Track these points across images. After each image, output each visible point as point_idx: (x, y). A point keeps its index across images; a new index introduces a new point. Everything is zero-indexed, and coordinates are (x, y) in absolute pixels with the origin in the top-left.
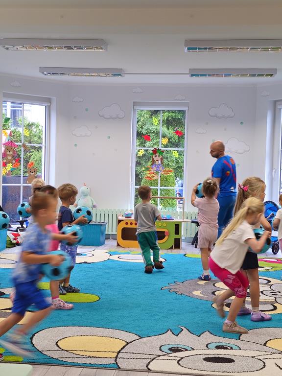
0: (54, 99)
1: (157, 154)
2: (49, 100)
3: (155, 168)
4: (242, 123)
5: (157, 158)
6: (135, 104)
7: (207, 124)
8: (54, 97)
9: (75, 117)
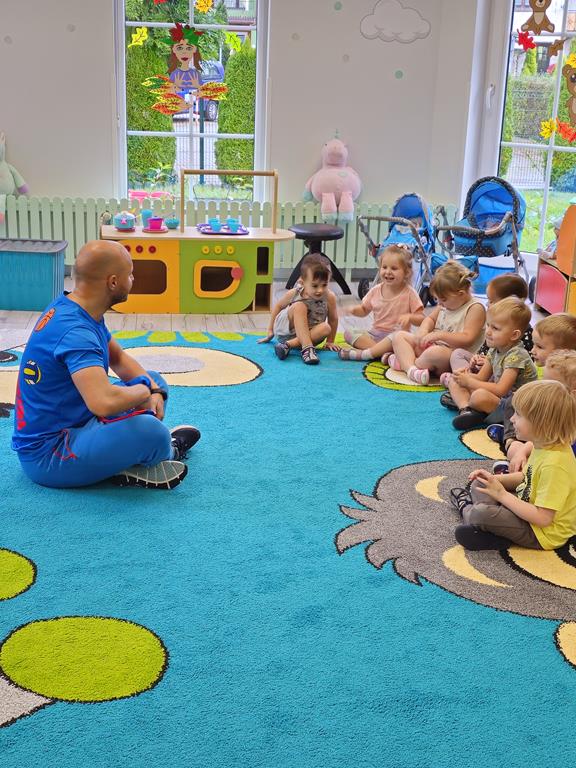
1: (185, 42)
3: (179, 81)
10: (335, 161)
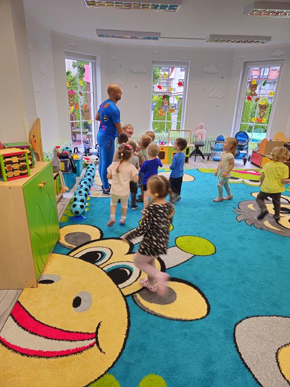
0: (98, 57)
1: (166, 99)
2: (94, 58)
4: (222, 78)
5: (165, 101)
6: (153, 62)
7: (201, 78)
8: (98, 56)
9: (113, 72)
10: (201, 127)
